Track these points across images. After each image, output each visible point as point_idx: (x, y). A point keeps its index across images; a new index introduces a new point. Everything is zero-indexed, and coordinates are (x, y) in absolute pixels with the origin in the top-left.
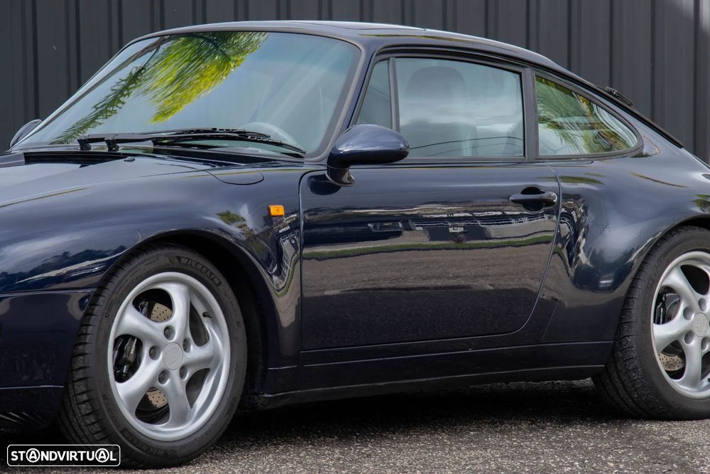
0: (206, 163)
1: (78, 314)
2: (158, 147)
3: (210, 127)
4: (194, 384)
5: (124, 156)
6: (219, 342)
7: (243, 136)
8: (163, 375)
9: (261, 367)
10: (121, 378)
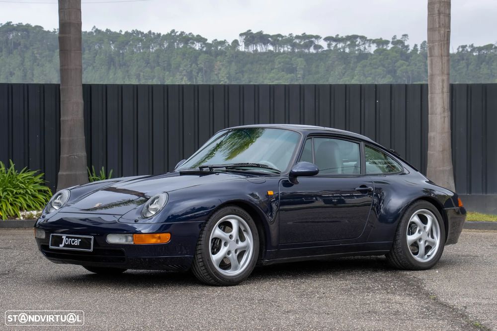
0: (245, 175)
1: (199, 230)
2: (227, 170)
3: (246, 162)
4: (240, 256)
5: (215, 173)
6: (249, 240)
7: (258, 166)
8: (229, 252)
9: (264, 250)
10: (214, 253)
